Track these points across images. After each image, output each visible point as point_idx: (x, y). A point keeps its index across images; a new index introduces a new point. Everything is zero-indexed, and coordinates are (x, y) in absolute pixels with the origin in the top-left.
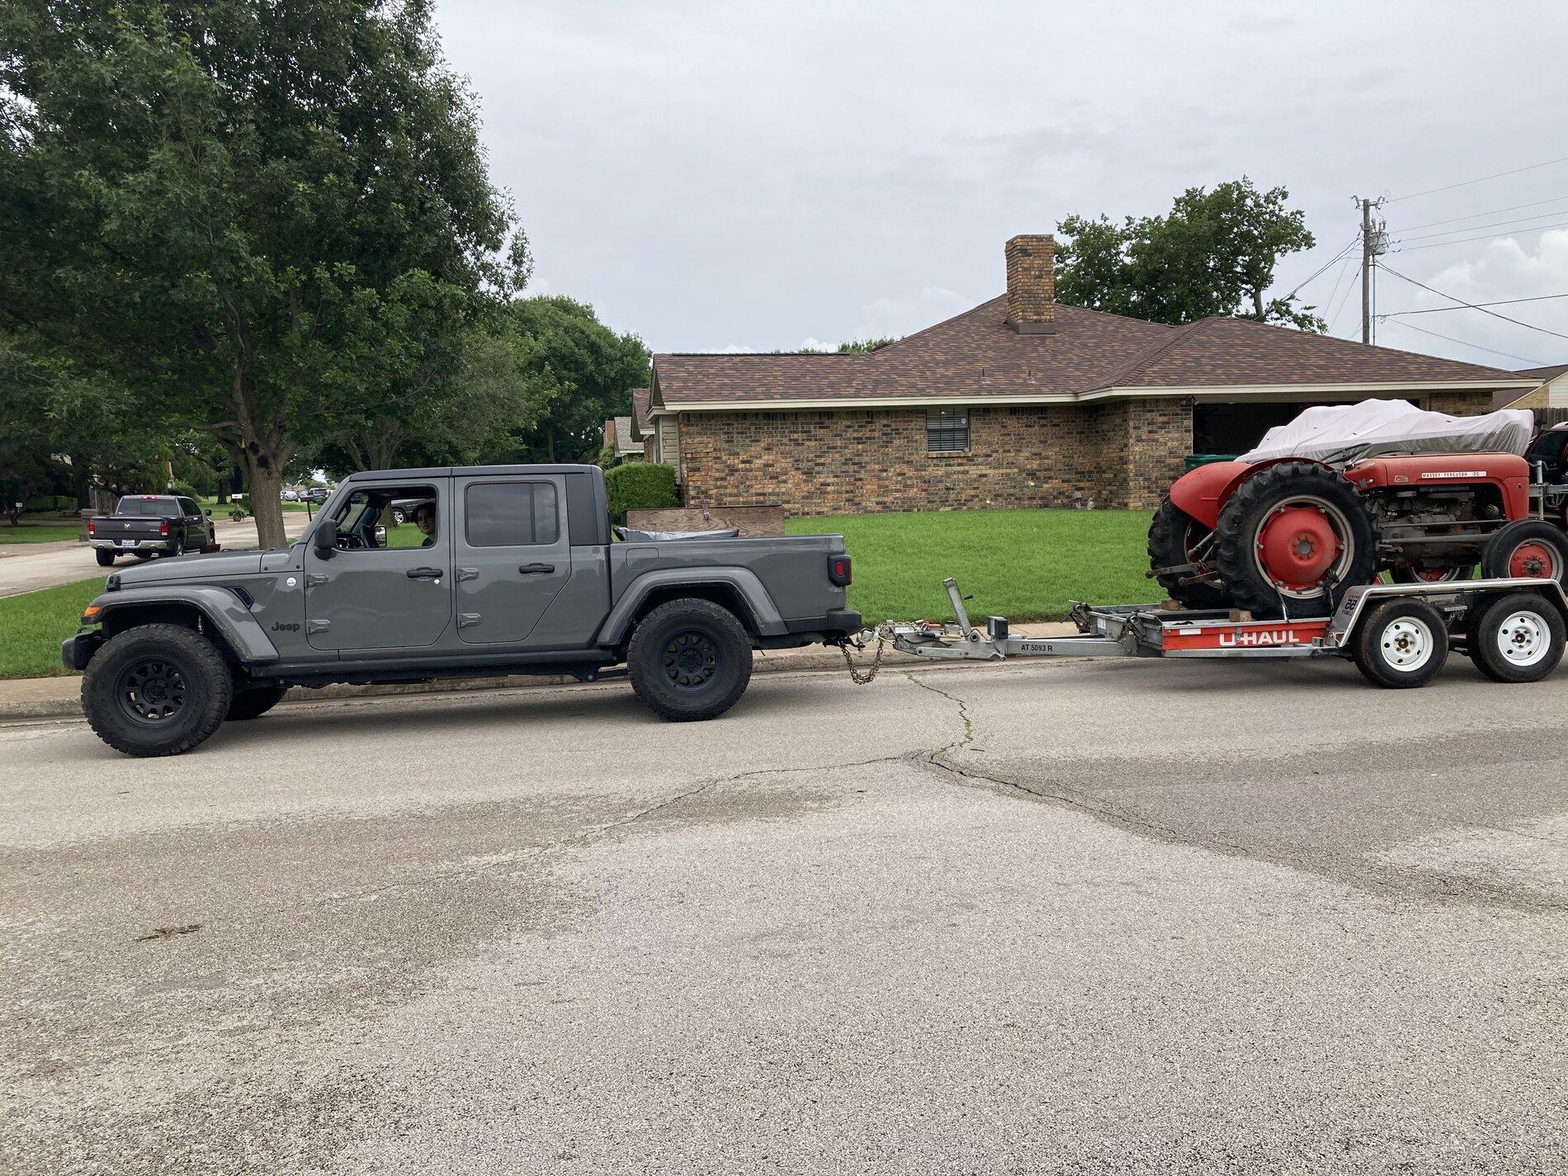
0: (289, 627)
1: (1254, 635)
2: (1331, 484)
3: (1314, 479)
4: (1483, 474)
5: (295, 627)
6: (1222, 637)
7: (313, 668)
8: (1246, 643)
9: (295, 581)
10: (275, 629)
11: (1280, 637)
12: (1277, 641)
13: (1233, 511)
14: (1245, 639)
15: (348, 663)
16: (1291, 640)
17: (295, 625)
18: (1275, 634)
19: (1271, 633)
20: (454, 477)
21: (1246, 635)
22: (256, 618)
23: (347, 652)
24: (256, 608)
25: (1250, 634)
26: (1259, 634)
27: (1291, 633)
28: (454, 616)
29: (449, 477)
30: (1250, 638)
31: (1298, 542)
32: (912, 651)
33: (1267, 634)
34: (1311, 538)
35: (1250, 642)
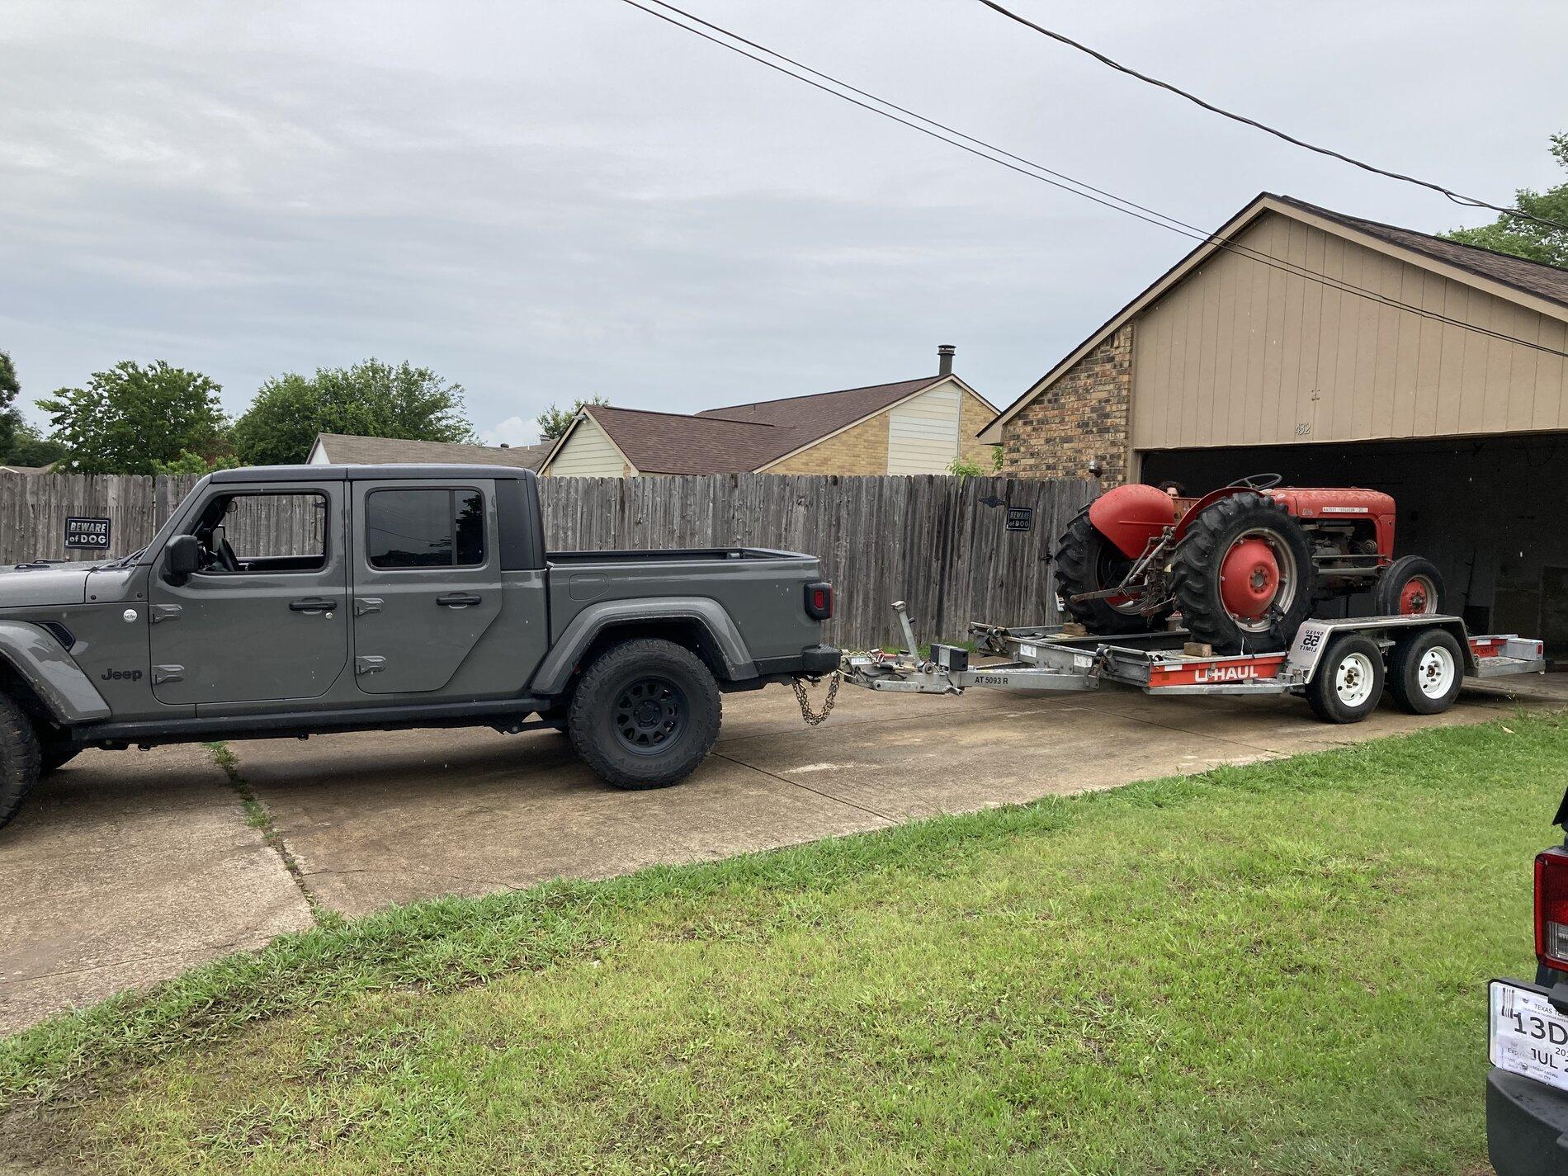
0: (127, 675)
1: (1223, 670)
2: (1284, 517)
3: (1271, 512)
4: (1365, 510)
5: (136, 675)
6: (1197, 673)
7: (159, 727)
8: (1216, 679)
9: (135, 614)
10: (106, 678)
11: (1243, 673)
12: (1241, 677)
13: (1202, 542)
14: (1216, 675)
15: (209, 720)
16: (1253, 675)
17: (135, 672)
18: (1239, 669)
19: (1236, 668)
20: (351, 481)
21: (1216, 671)
22: (78, 663)
23: (210, 706)
24: (79, 648)
25: (1220, 670)
26: (1227, 669)
27: (1252, 668)
28: (351, 657)
29: (344, 480)
30: (1219, 674)
31: (1254, 575)
32: (868, 685)
33: (1233, 670)
34: (1265, 572)
35: (1219, 677)
